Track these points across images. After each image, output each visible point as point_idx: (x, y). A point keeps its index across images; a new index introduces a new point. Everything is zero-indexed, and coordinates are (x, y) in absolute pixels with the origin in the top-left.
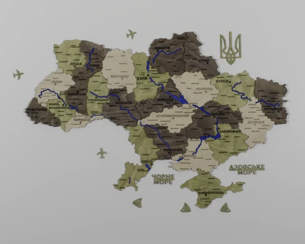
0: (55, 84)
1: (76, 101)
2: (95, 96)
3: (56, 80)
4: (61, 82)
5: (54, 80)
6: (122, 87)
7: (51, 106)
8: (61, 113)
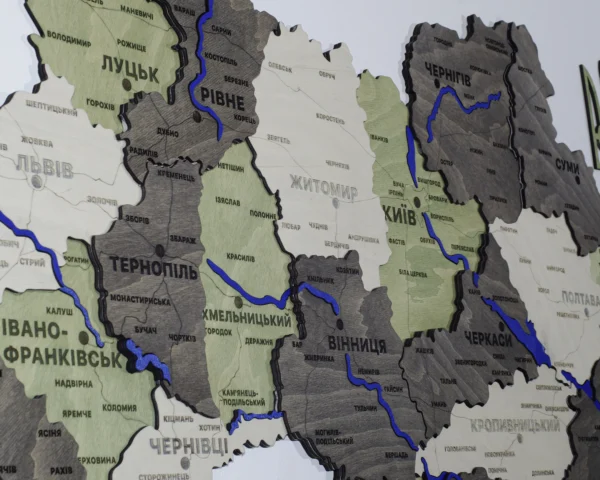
0: (36, 184)
1: (157, 316)
2: (231, 291)
3: (42, 153)
4: (66, 171)
5: (27, 149)
6: (341, 253)
7: (18, 342)
8: (76, 398)
